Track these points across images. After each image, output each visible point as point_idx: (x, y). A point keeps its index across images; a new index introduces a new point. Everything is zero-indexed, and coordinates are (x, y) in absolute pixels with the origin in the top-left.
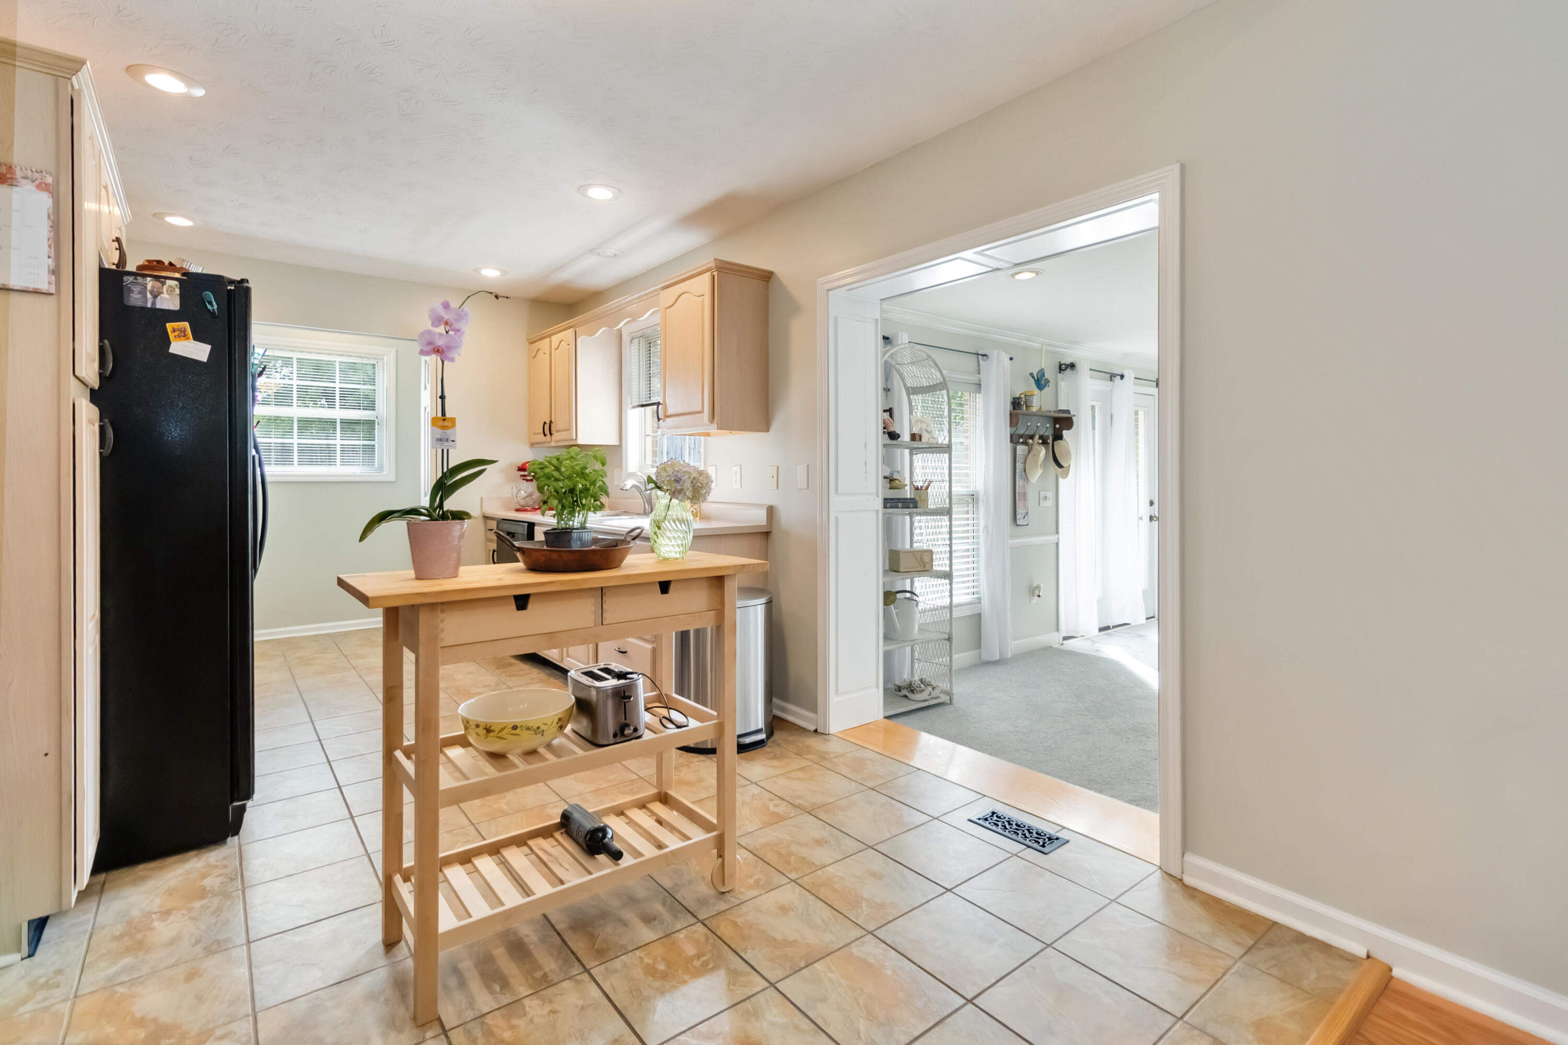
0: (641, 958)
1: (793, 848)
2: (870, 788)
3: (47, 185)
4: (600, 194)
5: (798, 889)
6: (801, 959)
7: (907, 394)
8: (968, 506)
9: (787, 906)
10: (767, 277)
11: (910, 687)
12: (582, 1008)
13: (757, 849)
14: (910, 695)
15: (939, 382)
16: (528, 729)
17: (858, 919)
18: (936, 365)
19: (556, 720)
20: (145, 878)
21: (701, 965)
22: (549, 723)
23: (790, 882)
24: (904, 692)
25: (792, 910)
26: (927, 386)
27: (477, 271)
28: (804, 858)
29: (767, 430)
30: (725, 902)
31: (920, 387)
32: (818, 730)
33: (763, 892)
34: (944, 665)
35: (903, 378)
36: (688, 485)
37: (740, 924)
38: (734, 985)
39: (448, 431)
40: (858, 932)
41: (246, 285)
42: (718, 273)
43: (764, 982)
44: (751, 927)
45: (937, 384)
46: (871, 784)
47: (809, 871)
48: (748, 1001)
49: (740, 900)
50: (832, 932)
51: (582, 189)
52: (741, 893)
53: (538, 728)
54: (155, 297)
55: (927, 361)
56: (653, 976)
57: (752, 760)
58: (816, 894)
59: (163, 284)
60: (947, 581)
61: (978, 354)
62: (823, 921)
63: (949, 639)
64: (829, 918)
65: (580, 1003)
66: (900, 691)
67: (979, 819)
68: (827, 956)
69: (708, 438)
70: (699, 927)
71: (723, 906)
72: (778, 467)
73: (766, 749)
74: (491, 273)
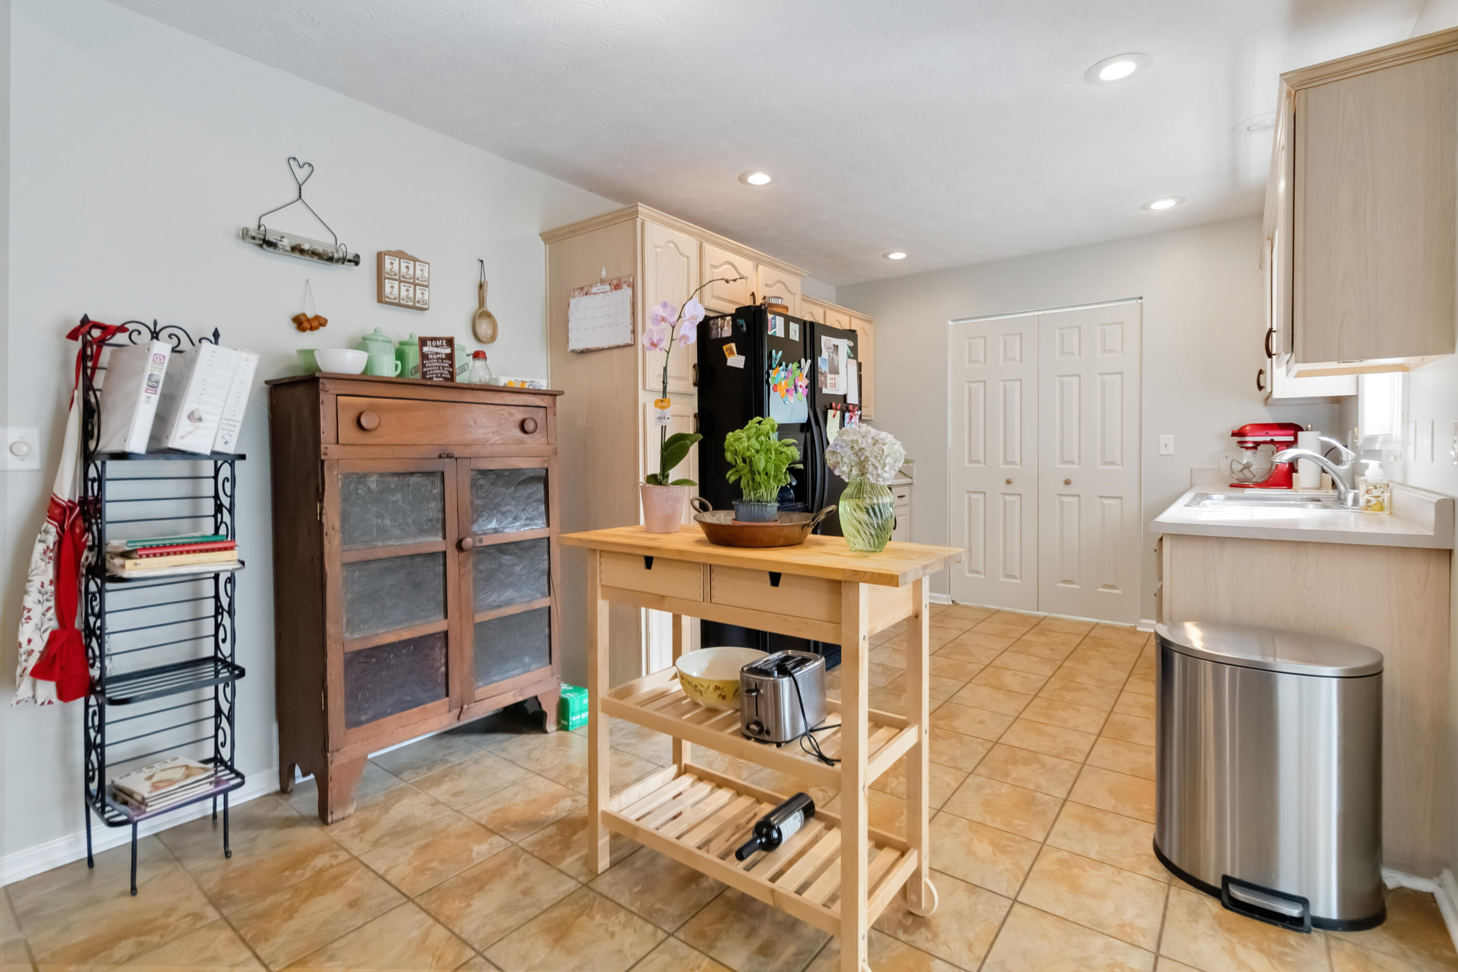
3: (631, 283)
39: (666, 411)
42: (1299, 95)
54: (722, 330)
59: (725, 320)
69: (1409, 373)
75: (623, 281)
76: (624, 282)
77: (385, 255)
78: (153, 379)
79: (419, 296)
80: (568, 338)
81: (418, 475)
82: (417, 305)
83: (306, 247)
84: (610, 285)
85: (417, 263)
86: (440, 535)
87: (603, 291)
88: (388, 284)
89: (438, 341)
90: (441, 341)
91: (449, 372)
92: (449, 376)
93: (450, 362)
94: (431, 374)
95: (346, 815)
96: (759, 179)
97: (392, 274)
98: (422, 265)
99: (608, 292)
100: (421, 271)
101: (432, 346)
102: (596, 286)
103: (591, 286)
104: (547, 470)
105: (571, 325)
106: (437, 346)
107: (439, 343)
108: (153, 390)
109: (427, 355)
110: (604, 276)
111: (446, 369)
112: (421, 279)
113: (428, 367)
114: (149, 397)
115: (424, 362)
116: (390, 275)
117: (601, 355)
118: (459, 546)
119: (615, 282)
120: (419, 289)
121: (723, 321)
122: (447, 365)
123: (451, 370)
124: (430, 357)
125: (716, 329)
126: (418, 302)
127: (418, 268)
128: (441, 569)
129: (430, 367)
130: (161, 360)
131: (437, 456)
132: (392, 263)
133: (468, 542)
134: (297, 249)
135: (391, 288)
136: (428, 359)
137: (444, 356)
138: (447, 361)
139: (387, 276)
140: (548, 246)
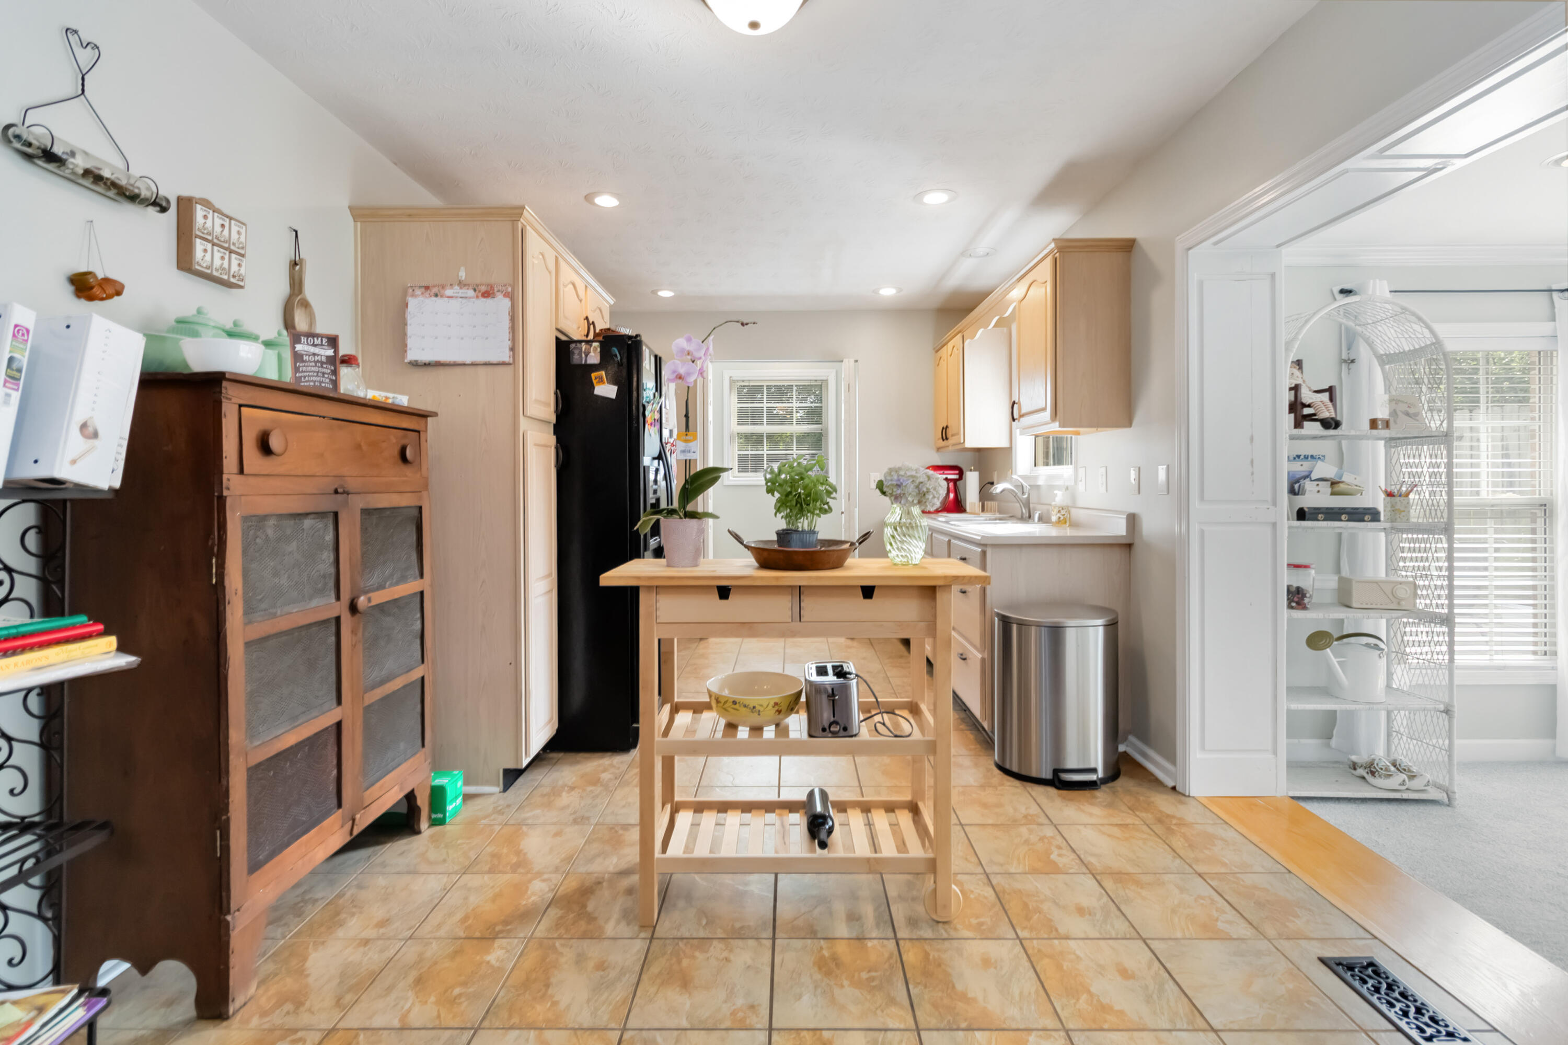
0: (821, 948)
1: (1045, 907)
2: (1196, 873)
3: (508, 293)
4: (935, 198)
5: (1018, 948)
6: (965, 1020)
7: (1380, 365)
8: (1535, 522)
9: (993, 961)
10: (1128, 247)
11: (1370, 767)
12: (749, 967)
13: (1004, 892)
14: (1369, 777)
15: (1428, 343)
16: (745, 706)
17: (1063, 1009)
18: (1420, 319)
19: (772, 703)
20: (578, 762)
21: (867, 979)
22: (765, 705)
23: (1014, 939)
24: (1361, 772)
25: (995, 968)
26: (1410, 351)
27: (876, 291)
28: (1051, 920)
29: (1129, 423)
30: (933, 931)
31: (1400, 353)
32: (1177, 788)
33: (979, 937)
34: (1441, 749)
35: (1371, 345)
36: (911, 488)
37: (931, 957)
38: (882, 1011)
39: (691, 444)
40: (1050, 1022)
41: (639, 338)
42: (1060, 255)
43: (912, 1022)
44: (939, 965)
45: (1426, 346)
46: (1201, 868)
47: (1046, 936)
48: (883, 1032)
49: (949, 935)
50: (1021, 1009)
51: (918, 197)
52: (956, 929)
53: (754, 707)
54: (586, 356)
55: (1403, 315)
56: (820, 968)
57: (1071, 800)
58: (1035, 964)
59: (591, 346)
60: (1445, 629)
61: (1551, 291)
62: (1021, 994)
63: (1447, 711)
64: (1030, 993)
65: (749, 962)
66: (1355, 769)
67: (1339, 964)
68: (996, 1030)
69: (1078, 437)
70: (891, 944)
71: (927, 933)
72: (1139, 468)
73: (1098, 793)
74: (888, 292)
75: (496, 289)
76: (499, 291)
77: (196, 203)
78: (15, 366)
79: (234, 268)
80: (406, 345)
81: (312, 516)
82: (232, 280)
83: (106, 173)
84: (475, 290)
85: (233, 222)
86: (333, 595)
87: (463, 295)
88: (199, 246)
89: (315, 339)
90: (320, 339)
91: (331, 380)
92: (331, 386)
93: (333, 368)
94: (307, 381)
95: (248, 997)
96: (606, 201)
97: (205, 232)
98: (238, 226)
99: (470, 298)
100: (234, 234)
101: (308, 344)
102: (452, 288)
103: (443, 287)
104: (420, 508)
105: (410, 330)
106: (314, 345)
107: (318, 341)
108: (13, 383)
109: (302, 356)
110: (463, 278)
111: (326, 376)
112: (237, 245)
113: (303, 372)
114: (8, 395)
115: (298, 364)
116: (203, 233)
117: (458, 370)
118: (353, 608)
119: (483, 289)
120: (236, 258)
121: (588, 347)
122: (329, 371)
123: (334, 378)
124: (305, 358)
125: (578, 354)
126: (234, 276)
127: (235, 229)
128: (333, 639)
129: (305, 372)
130: (23, 335)
131: (332, 490)
132: (205, 217)
133: (362, 601)
134: (93, 177)
135: (201, 252)
136: (303, 361)
137: (324, 359)
138: (329, 366)
139: (198, 233)
140: (359, 224)
